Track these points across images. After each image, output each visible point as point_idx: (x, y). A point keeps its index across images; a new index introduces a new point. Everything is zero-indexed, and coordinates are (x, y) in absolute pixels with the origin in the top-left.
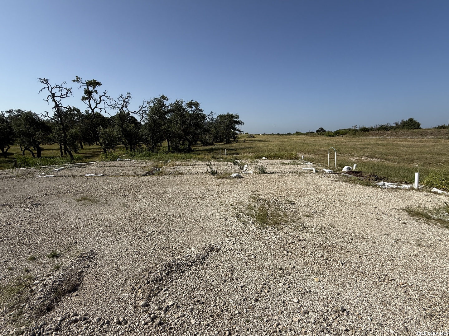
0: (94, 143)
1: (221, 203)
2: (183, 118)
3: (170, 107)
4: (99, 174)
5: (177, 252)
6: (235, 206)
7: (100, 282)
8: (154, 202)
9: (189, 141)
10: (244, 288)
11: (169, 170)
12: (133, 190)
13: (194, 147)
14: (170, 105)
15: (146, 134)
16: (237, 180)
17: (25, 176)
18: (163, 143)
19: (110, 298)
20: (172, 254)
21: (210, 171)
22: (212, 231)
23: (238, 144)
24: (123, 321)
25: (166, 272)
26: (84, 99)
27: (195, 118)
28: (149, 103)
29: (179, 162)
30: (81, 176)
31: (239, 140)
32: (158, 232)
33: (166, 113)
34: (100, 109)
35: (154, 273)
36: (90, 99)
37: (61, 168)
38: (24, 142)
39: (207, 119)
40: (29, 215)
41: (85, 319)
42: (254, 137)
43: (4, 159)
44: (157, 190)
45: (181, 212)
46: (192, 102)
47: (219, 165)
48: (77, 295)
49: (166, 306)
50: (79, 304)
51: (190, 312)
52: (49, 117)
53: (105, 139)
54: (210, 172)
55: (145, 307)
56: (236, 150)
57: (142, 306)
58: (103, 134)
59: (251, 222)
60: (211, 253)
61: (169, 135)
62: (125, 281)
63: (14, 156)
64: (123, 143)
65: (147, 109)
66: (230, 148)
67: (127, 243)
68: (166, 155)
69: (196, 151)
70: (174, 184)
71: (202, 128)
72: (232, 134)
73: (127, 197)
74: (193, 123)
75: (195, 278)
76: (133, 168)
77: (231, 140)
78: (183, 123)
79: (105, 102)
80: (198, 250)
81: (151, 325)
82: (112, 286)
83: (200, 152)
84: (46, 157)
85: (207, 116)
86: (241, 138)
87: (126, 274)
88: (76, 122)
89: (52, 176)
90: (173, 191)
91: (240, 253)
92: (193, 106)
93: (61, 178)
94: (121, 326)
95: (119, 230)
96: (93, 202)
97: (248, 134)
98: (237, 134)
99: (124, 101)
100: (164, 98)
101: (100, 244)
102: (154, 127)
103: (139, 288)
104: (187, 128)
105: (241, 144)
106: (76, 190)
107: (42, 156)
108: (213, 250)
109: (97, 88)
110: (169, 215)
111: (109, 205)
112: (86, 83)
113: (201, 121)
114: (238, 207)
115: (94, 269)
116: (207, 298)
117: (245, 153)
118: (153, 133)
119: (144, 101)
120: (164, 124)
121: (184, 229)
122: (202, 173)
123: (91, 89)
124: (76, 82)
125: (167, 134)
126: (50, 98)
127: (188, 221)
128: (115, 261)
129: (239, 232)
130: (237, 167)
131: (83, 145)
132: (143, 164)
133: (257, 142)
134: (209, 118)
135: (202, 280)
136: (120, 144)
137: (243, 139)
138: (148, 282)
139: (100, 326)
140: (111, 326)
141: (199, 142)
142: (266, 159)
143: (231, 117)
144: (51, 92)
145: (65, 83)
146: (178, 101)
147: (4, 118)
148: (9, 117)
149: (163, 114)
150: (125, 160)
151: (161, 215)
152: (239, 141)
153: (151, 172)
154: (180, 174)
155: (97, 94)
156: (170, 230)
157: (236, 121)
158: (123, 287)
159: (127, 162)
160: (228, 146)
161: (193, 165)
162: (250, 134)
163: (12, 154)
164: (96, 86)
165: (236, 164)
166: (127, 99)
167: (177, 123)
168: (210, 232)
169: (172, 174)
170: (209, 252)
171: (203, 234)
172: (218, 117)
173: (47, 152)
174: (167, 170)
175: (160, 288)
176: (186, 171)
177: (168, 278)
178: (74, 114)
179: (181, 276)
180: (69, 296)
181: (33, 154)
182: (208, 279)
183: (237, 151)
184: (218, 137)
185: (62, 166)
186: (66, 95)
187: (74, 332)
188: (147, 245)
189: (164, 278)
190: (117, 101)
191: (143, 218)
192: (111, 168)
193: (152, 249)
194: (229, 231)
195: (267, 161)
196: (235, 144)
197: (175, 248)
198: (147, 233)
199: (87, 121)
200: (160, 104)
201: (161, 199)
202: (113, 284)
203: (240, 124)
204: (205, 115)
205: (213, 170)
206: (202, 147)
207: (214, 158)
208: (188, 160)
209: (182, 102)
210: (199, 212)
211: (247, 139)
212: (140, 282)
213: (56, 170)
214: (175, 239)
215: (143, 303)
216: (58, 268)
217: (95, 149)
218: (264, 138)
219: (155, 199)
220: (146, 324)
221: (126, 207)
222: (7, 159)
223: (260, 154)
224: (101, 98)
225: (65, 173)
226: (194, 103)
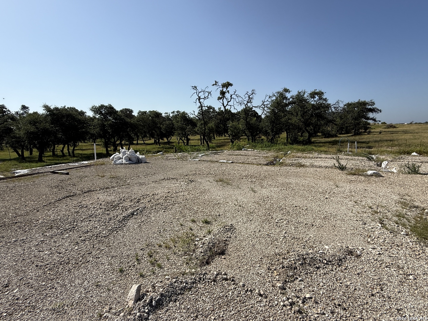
0: (223, 135)
1: (356, 203)
2: (304, 109)
3: (291, 100)
4: (229, 161)
5: (308, 246)
6: (375, 209)
7: (241, 253)
8: (279, 191)
9: (309, 132)
10: (402, 313)
11: (290, 161)
12: (259, 177)
13: (314, 139)
14: (291, 97)
15: (266, 126)
16: (374, 178)
17: (182, 158)
18: (281, 135)
19: (250, 269)
20: (303, 246)
21: (337, 165)
22: (348, 233)
23: (371, 135)
24: (263, 295)
25: (300, 263)
26: (219, 98)
27: (318, 108)
28: (271, 97)
29: (299, 154)
30: (216, 161)
31: (372, 130)
32: (287, 221)
33: (287, 105)
34: (231, 106)
35: (288, 260)
36: (224, 98)
37: (203, 154)
38: (179, 134)
39: (332, 109)
40: (187, 188)
41: (233, 281)
42: (394, 127)
43: (168, 146)
44: (281, 180)
45: (309, 205)
46: (316, 91)
47: (347, 159)
48: (225, 258)
49: (303, 297)
50: (227, 267)
51: (331, 313)
52: (195, 115)
53: (232, 131)
54: (337, 167)
55: (282, 289)
56: (368, 142)
57: (280, 287)
58: (231, 127)
59: (402, 233)
60: (349, 257)
61: (289, 127)
62: (261, 258)
63: (174, 144)
64: (246, 135)
65: (269, 103)
66: (360, 141)
67: (259, 225)
68: (286, 147)
69: (317, 143)
70: (297, 175)
71: (326, 118)
72: (363, 124)
73: (254, 184)
74: (314, 114)
75: (333, 278)
76: (256, 157)
77: (360, 131)
78: (304, 114)
79: (234, 99)
80: (333, 249)
81: (290, 309)
82: (251, 260)
83: (322, 144)
84: (192, 146)
85: (333, 105)
86: (375, 128)
87: (261, 253)
88: (211, 118)
89: (198, 160)
90: (296, 184)
91: (390, 268)
92: (316, 96)
93: (203, 162)
94: (262, 298)
95: (251, 212)
96: (228, 184)
97: (386, 124)
98: (369, 124)
99: (249, 98)
100: (286, 90)
101: (237, 220)
102: (274, 120)
103: (275, 270)
104: (308, 119)
105: (376, 136)
106: (215, 173)
107: (189, 144)
108: (351, 254)
109: (230, 88)
110: (295, 207)
111: (240, 189)
112: (221, 85)
113: (325, 111)
114: (380, 211)
115: (235, 241)
116: (349, 305)
117: (381, 146)
118: (273, 125)
119: (267, 95)
120: (284, 116)
121: (313, 224)
122: (326, 167)
123: (225, 90)
124: (214, 86)
125: (286, 126)
126: (197, 100)
127: (316, 216)
128: (251, 238)
129: (386, 242)
130: (372, 163)
131: (215, 136)
132: (264, 154)
133: (400, 133)
134: (334, 107)
135: (341, 283)
136: (243, 136)
137: (378, 130)
138: (283, 267)
139: (245, 291)
140: (253, 295)
141: (319, 134)
142: (417, 156)
143: (364, 104)
144: (198, 96)
145: (207, 87)
146: (300, 92)
147: (170, 117)
148: (172, 117)
149: (285, 106)
150: (249, 150)
151: (287, 204)
152: (372, 132)
153: (272, 162)
154: (301, 166)
155: (229, 93)
156: (299, 221)
157: (370, 108)
158: (259, 264)
159: (250, 152)
160: (357, 138)
161: (315, 158)
162: (388, 123)
163: (173, 143)
164: (229, 87)
165: (370, 159)
166: (252, 96)
167: (297, 114)
168: (345, 233)
169: (293, 166)
170: (346, 255)
171: (336, 233)
172: (345, 105)
173: (192, 142)
174: (288, 161)
175: (295, 277)
176: (308, 164)
177: (302, 269)
178: (210, 111)
179: (316, 271)
180: (219, 257)
181: (184, 143)
182: (349, 284)
183: (369, 145)
184: (343, 128)
185: (203, 153)
186: (207, 97)
187: (226, 288)
188: (277, 231)
189: (298, 268)
190: (244, 98)
191: (271, 205)
192: (238, 156)
193: (282, 236)
194: (370, 237)
195: (420, 158)
196: (366, 136)
197: (306, 241)
198: (276, 219)
199: (219, 117)
200: (282, 97)
201: (285, 189)
202: (251, 258)
203: (375, 112)
204: (330, 104)
205: (341, 165)
206: (323, 139)
207: (340, 151)
208: (309, 153)
209: (304, 93)
210: (329, 209)
211: (384, 130)
212: (274, 264)
213: (199, 155)
214: (305, 232)
215: (280, 285)
216: (209, 232)
217: (223, 139)
218: (412, 128)
219: (280, 188)
220: (284, 306)
221: (255, 192)
222: (169, 146)
223: (407, 149)
224: (232, 97)
225: (205, 158)
226: (318, 92)
